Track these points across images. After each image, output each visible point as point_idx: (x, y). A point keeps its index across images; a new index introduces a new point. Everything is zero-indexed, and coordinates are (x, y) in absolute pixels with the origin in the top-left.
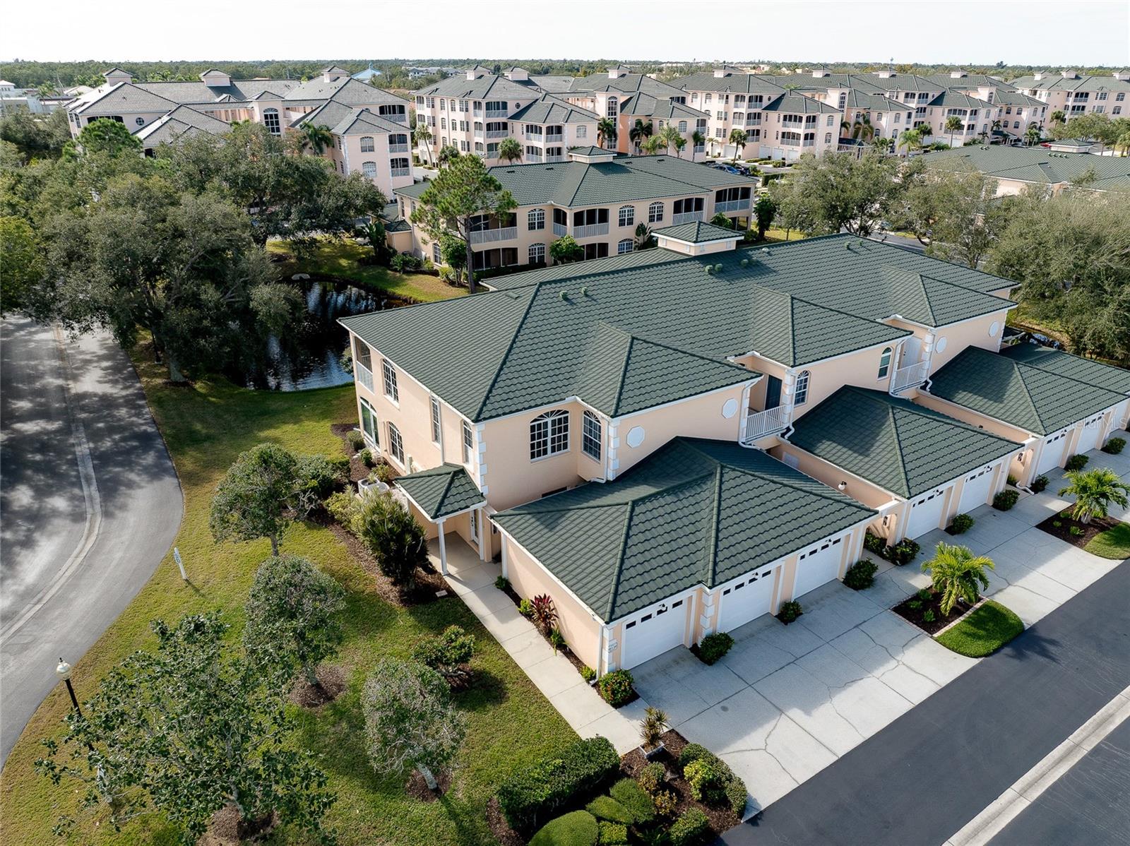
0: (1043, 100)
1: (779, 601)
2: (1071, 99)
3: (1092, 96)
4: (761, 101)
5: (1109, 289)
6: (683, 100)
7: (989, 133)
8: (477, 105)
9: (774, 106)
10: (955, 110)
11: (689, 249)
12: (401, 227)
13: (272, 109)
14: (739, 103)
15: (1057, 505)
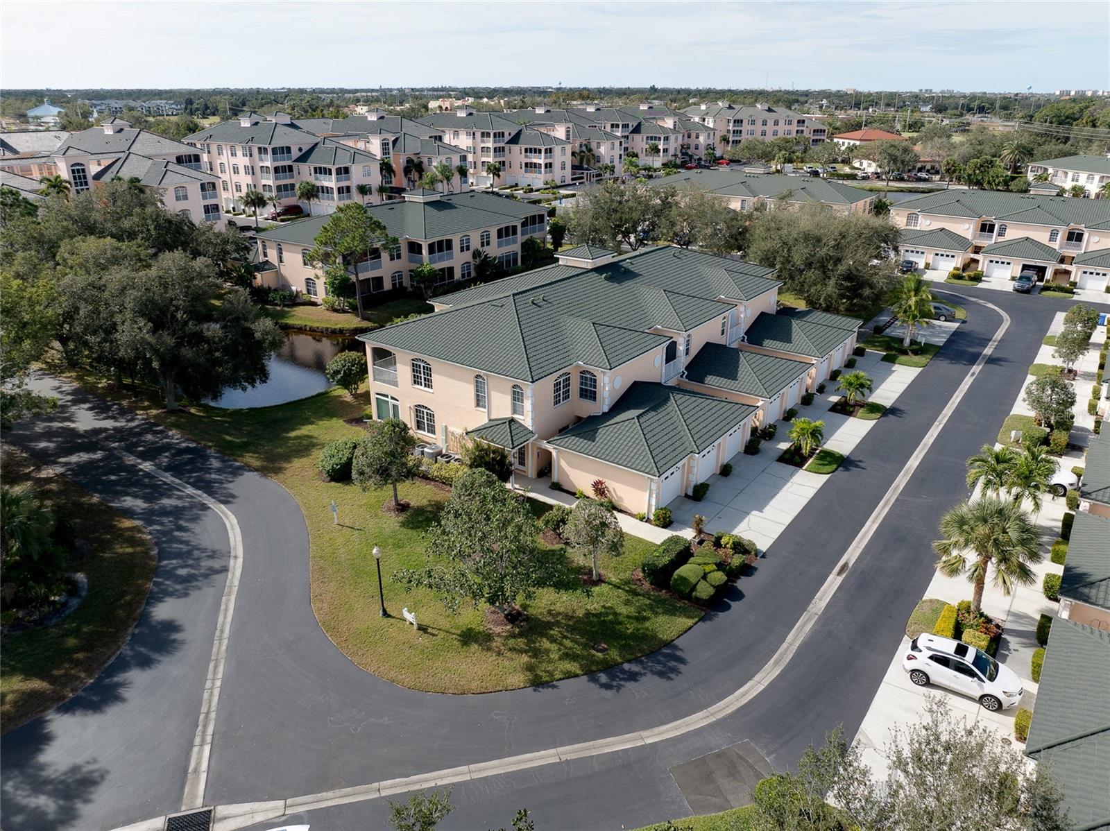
0: (711, 125)
1: (720, 465)
2: (731, 124)
3: (745, 122)
4: (503, 136)
5: (830, 268)
6: (440, 138)
7: (680, 155)
8: (262, 151)
9: (515, 140)
10: (652, 137)
11: (588, 264)
12: (266, 267)
13: (78, 164)
14: (485, 139)
15: (835, 399)
